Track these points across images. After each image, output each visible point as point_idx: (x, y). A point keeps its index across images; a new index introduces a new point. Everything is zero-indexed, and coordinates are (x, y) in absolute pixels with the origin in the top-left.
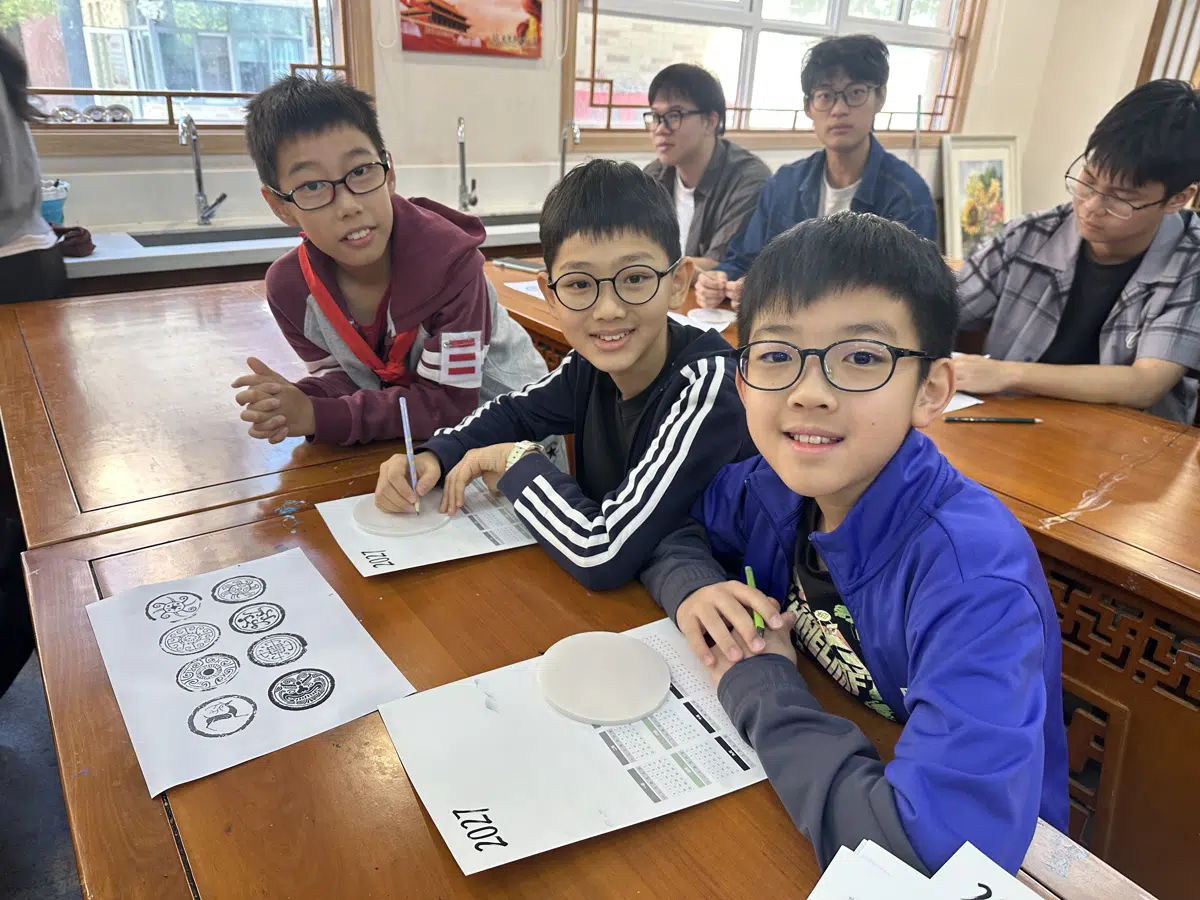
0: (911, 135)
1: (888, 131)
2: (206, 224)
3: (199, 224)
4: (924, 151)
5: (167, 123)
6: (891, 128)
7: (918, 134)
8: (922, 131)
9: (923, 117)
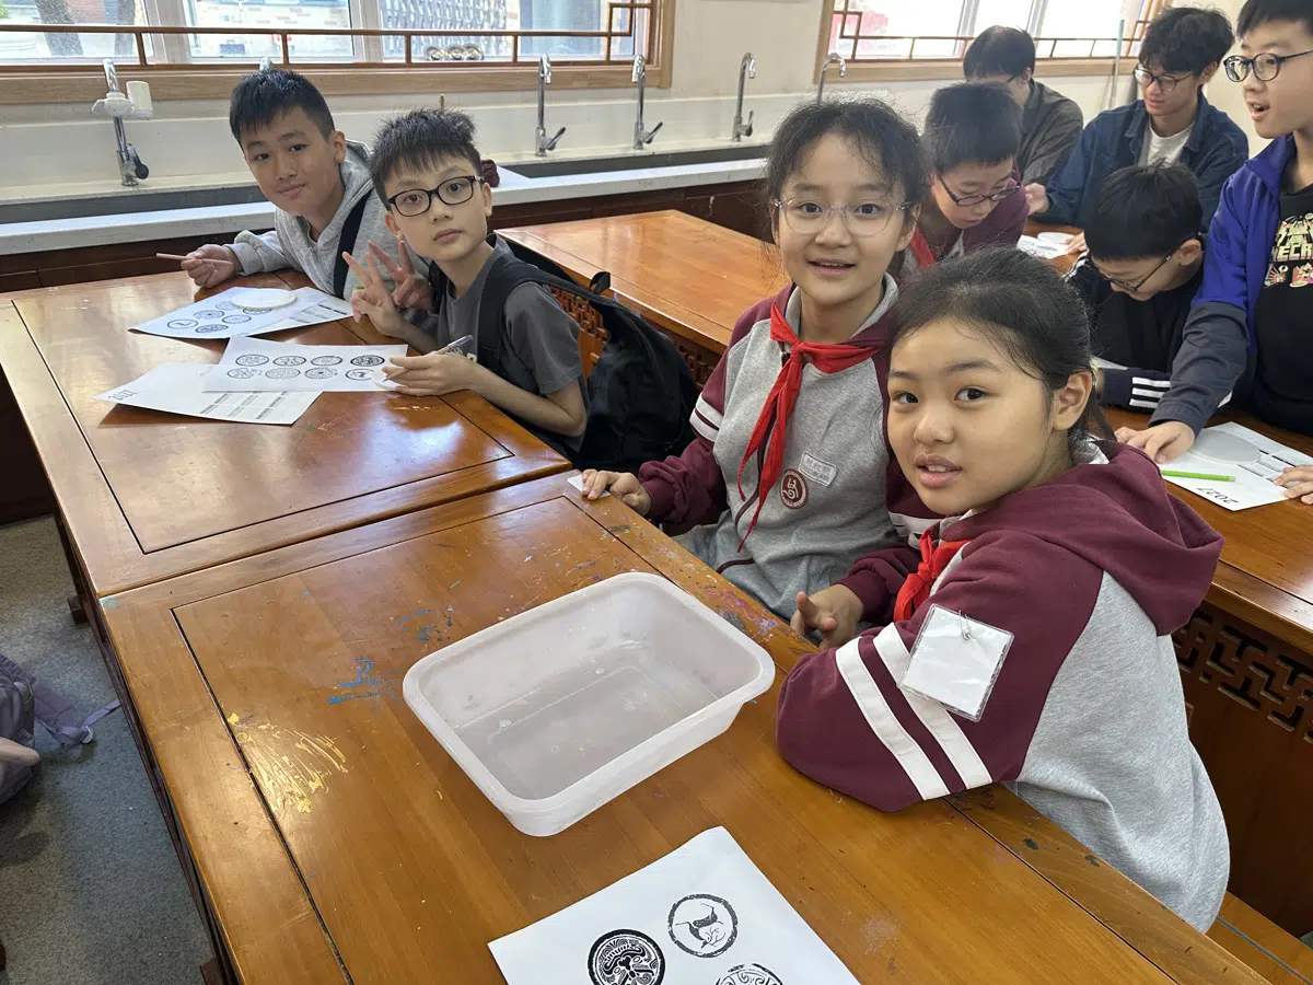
0: (1110, 62)
1: (1091, 58)
2: (542, 156)
3: (537, 155)
4: (1120, 77)
5: (510, 60)
6: (1094, 55)
7: (1118, 61)
8: (1122, 58)
9: (1124, 43)
